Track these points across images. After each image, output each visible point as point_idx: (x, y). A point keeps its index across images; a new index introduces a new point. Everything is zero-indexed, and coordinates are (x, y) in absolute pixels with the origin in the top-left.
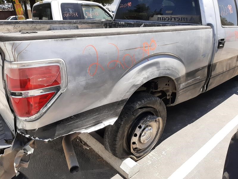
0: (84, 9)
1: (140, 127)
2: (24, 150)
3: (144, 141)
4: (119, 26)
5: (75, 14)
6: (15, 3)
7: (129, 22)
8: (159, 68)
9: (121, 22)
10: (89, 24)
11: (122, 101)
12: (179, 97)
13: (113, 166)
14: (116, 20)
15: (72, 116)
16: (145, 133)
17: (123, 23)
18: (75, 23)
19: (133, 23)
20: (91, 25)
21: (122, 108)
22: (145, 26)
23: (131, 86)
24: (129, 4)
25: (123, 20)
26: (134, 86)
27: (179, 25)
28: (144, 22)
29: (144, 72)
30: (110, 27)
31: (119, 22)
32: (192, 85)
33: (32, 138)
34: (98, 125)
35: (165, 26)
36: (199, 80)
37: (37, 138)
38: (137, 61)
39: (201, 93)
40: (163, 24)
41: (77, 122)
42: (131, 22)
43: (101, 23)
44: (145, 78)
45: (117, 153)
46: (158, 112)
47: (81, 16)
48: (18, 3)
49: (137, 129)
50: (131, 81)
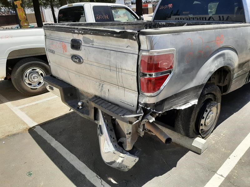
0: (113, 12)
1: (207, 111)
2: (147, 119)
3: (207, 124)
4: (159, 26)
5: (106, 17)
6: (17, 7)
7: (171, 22)
8: (224, 58)
9: (162, 23)
10: (133, 25)
11: (202, 85)
12: (232, 86)
13: (183, 146)
14: (155, 21)
15: (173, 95)
16: (209, 116)
17: (164, 23)
18: (123, 24)
19: (175, 23)
20: (134, 26)
21: (201, 92)
22: (188, 25)
23: (208, 72)
24: (170, 6)
25: (163, 21)
26: (210, 72)
27: (224, 23)
28: (187, 22)
29: (216, 62)
30: (150, 28)
31: (160, 23)
32: (240, 76)
33: (152, 110)
34: (187, 104)
35: (209, 24)
36: (246, 71)
37: (154, 111)
38: (212, 52)
39: (244, 84)
40: (208, 22)
41: (175, 100)
42: (173, 23)
43: (143, 24)
44: (216, 66)
45: (190, 132)
46: (217, 99)
47: (111, 18)
48: (20, 7)
49: (205, 112)
50: (208, 68)
